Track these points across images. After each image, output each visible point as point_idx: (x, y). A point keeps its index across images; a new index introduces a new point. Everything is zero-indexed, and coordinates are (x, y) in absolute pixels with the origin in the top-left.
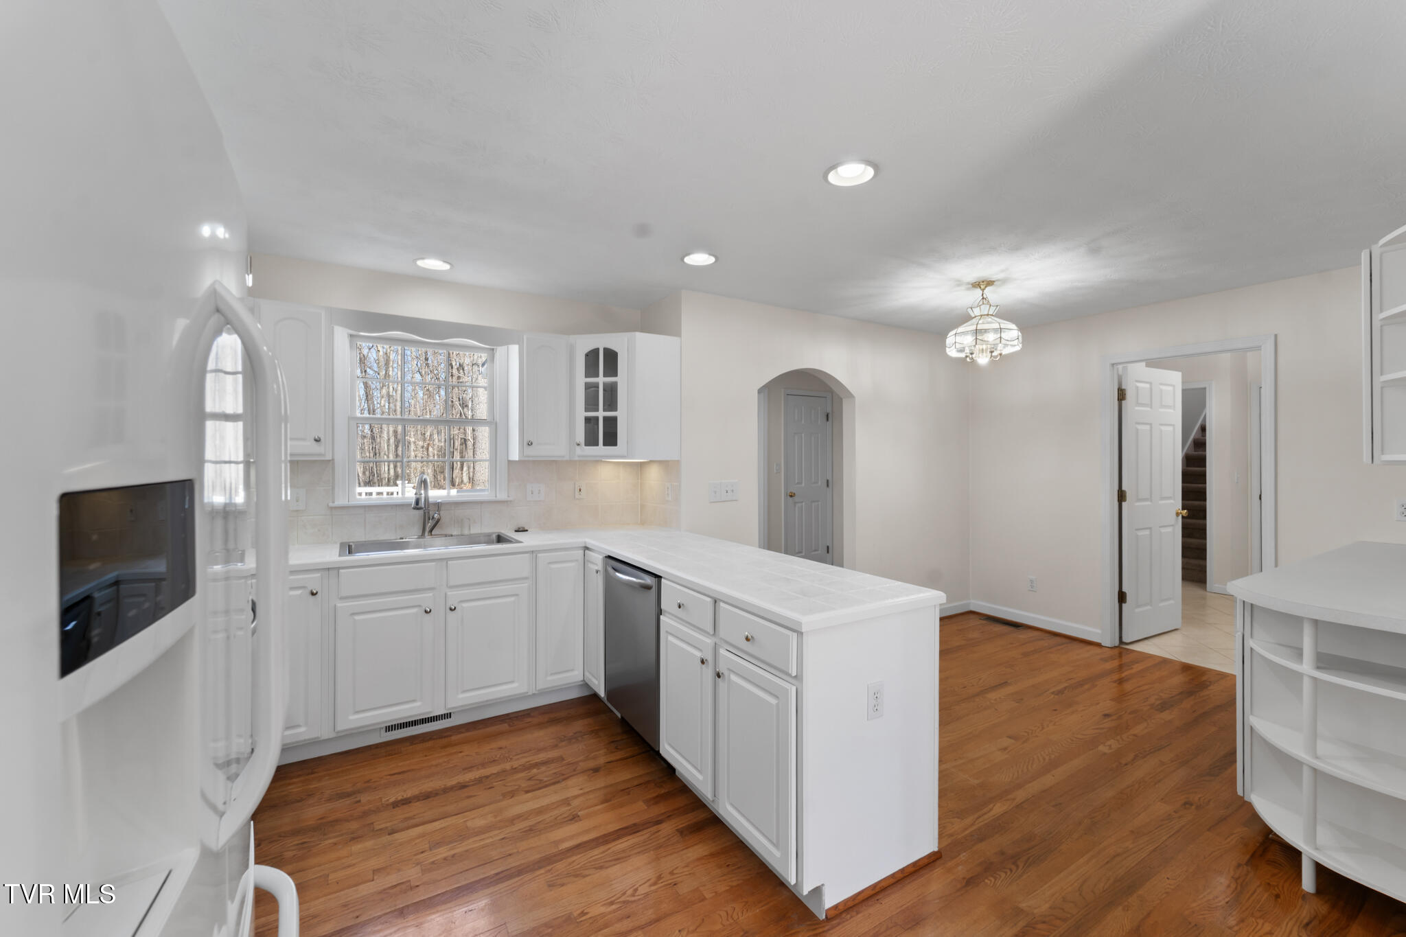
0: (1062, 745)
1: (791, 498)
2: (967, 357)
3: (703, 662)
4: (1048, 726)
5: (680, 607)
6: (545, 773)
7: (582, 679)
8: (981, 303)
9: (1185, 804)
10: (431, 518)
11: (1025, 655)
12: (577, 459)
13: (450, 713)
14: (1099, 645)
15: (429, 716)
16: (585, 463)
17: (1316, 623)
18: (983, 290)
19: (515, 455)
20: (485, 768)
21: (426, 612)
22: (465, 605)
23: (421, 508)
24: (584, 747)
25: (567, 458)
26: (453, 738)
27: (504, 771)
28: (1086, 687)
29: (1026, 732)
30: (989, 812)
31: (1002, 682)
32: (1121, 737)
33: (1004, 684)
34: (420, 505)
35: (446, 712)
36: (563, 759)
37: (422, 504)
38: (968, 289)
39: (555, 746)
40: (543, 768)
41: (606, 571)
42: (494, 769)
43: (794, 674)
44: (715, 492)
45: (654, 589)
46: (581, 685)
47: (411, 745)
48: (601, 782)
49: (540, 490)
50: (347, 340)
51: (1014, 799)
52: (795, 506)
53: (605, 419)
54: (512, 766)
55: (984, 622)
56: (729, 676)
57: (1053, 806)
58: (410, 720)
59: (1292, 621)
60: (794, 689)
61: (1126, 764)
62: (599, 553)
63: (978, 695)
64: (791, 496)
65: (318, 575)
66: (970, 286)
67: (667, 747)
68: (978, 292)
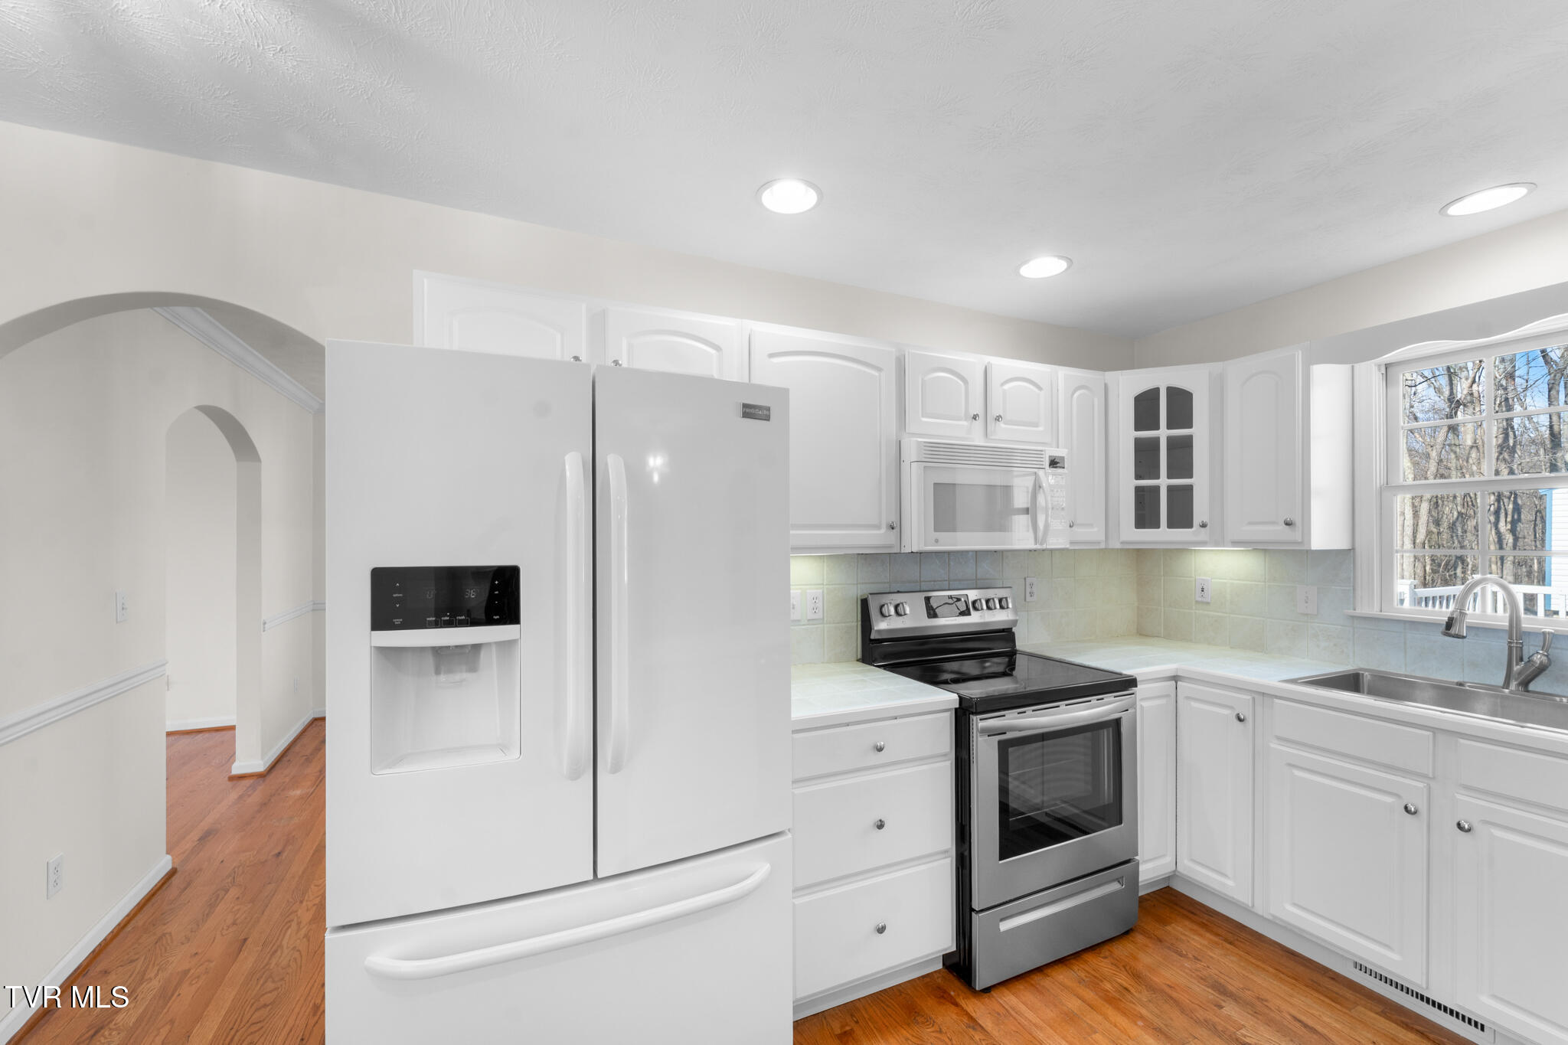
13: (1481, 1024)
58: (1394, 979)
65: (1249, 697)
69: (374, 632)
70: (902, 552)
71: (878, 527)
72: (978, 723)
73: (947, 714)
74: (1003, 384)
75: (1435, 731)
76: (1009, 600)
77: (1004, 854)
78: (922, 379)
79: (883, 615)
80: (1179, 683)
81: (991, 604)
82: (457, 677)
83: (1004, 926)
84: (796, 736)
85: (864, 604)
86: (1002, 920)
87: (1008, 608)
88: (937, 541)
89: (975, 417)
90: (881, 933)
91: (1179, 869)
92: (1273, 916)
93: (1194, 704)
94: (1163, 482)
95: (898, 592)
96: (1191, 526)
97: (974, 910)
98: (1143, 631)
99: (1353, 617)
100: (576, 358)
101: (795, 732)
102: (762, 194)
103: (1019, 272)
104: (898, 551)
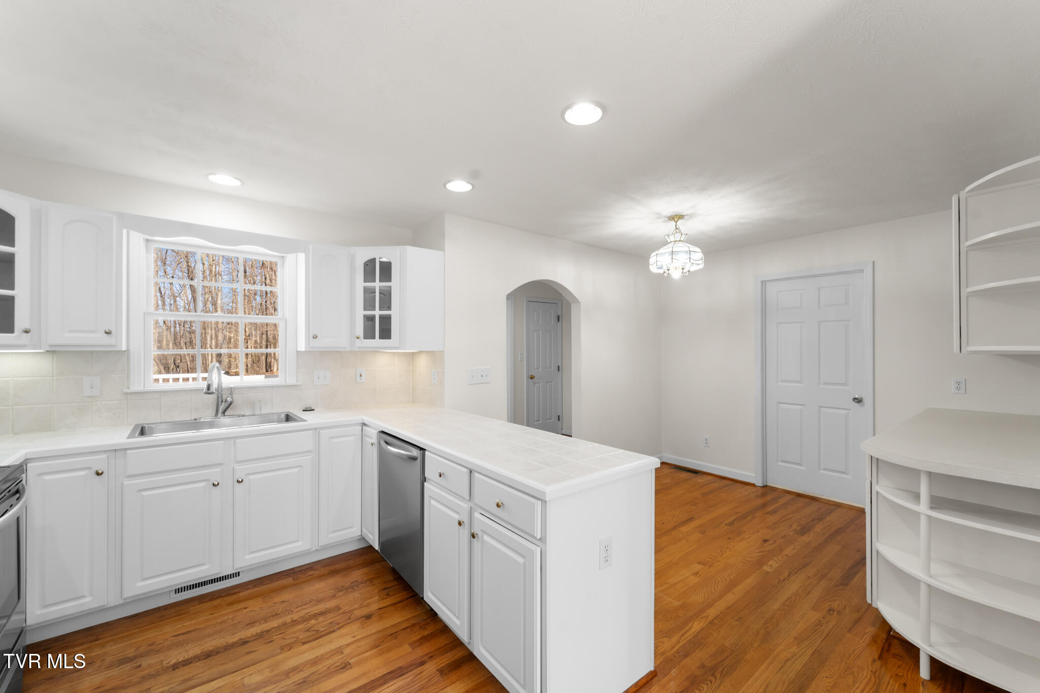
0: (737, 567)
1: (531, 380)
2: (664, 272)
3: (460, 524)
4: (725, 552)
5: (440, 476)
6: (321, 624)
7: (360, 534)
8: (675, 232)
9: (829, 610)
10: (224, 401)
11: (704, 495)
12: (357, 350)
13: (239, 573)
14: (753, 485)
15: (219, 576)
16: (364, 353)
17: (930, 474)
18: (676, 222)
19: (302, 347)
20: (267, 622)
21: (214, 485)
22: (251, 477)
23: (212, 393)
24: (360, 596)
25: (348, 349)
26: (241, 594)
27: (285, 624)
28: (749, 518)
29: (710, 558)
30: (690, 629)
31: (690, 517)
32: (778, 558)
33: (691, 519)
34: (211, 390)
35: (234, 572)
36: (340, 609)
37: (213, 389)
38: (665, 221)
39: (334, 596)
40: (321, 619)
41: (379, 443)
42: (274, 623)
43: (539, 537)
44: (473, 377)
45: (419, 459)
46: (359, 539)
47: (199, 604)
48: (375, 627)
49: (325, 376)
50: (142, 244)
51: (707, 617)
52: (534, 386)
53: (381, 317)
54: (292, 620)
55: (672, 470)
56: (483, 537)
57: (737, 620)
58: (200, 581)
59: (913, 473)
60: (539, 549)
61: (784, 580)
62: (375, 429)
63: (674, 528)
64: (531, 378)
65: (104, 456)
66: (667, 219)
67: (430, 595)
68: (673, 223)
96: (13, 332)
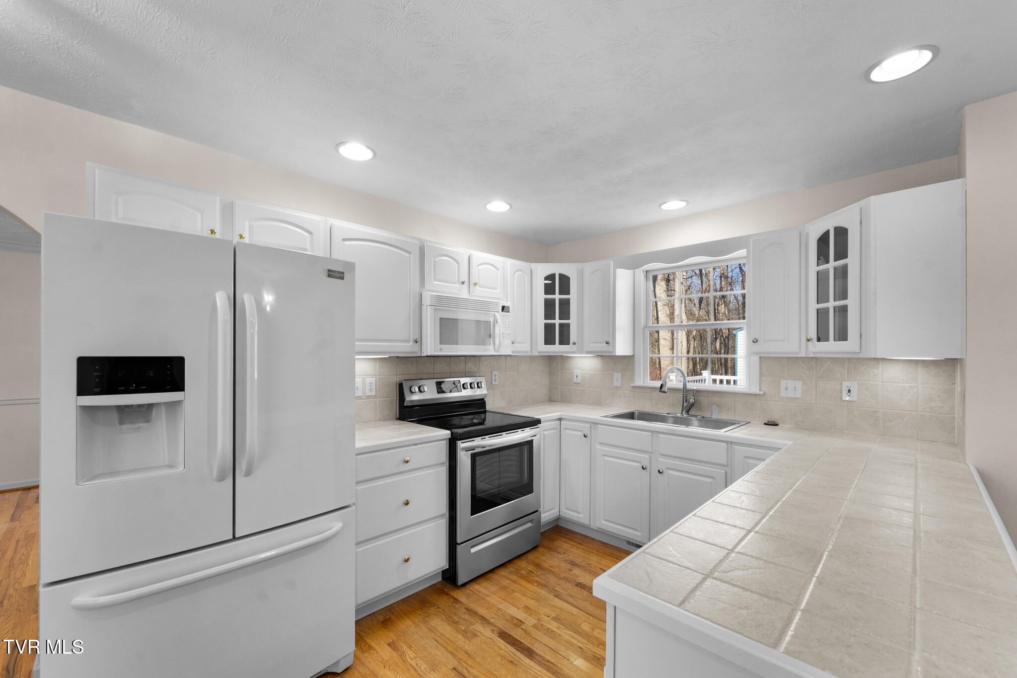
22: (671, 472)
49: (795, 388)
65: (591, 426)
69: (78, 397)
70: (422, 355)
71: (408, 341)
72: (461, 445)
73: (444, 442)
74: (478, 266)
75: (652, 432)
76: (482, 384)
77: (473, 513)
78: (434, 261)
79: (411, 392)
80: (562, 422)
81: (472, 385)
82: (137, 426)
83: (473, 550)
84: (358, 457)
85: (401, 386)
86: (472, 547)
87: (482, 387)
88: (441, 349)
89: (463, 283)
90: (407, 562)
91: (561, 514)
92: (598, 528)
93: (568, 431)
94: (557, 321)
95: (421, 379)
96: (569, 344)
97: (458, 544)
98: (551, 399)
99: (633, 387)
100: (212, 232)
101: (357, 454)
102: (339, 148)
103: (486, 207)
104: (420, 355)
